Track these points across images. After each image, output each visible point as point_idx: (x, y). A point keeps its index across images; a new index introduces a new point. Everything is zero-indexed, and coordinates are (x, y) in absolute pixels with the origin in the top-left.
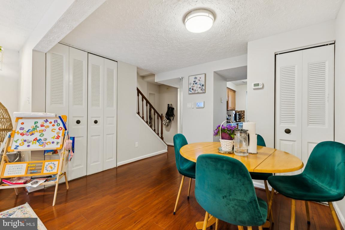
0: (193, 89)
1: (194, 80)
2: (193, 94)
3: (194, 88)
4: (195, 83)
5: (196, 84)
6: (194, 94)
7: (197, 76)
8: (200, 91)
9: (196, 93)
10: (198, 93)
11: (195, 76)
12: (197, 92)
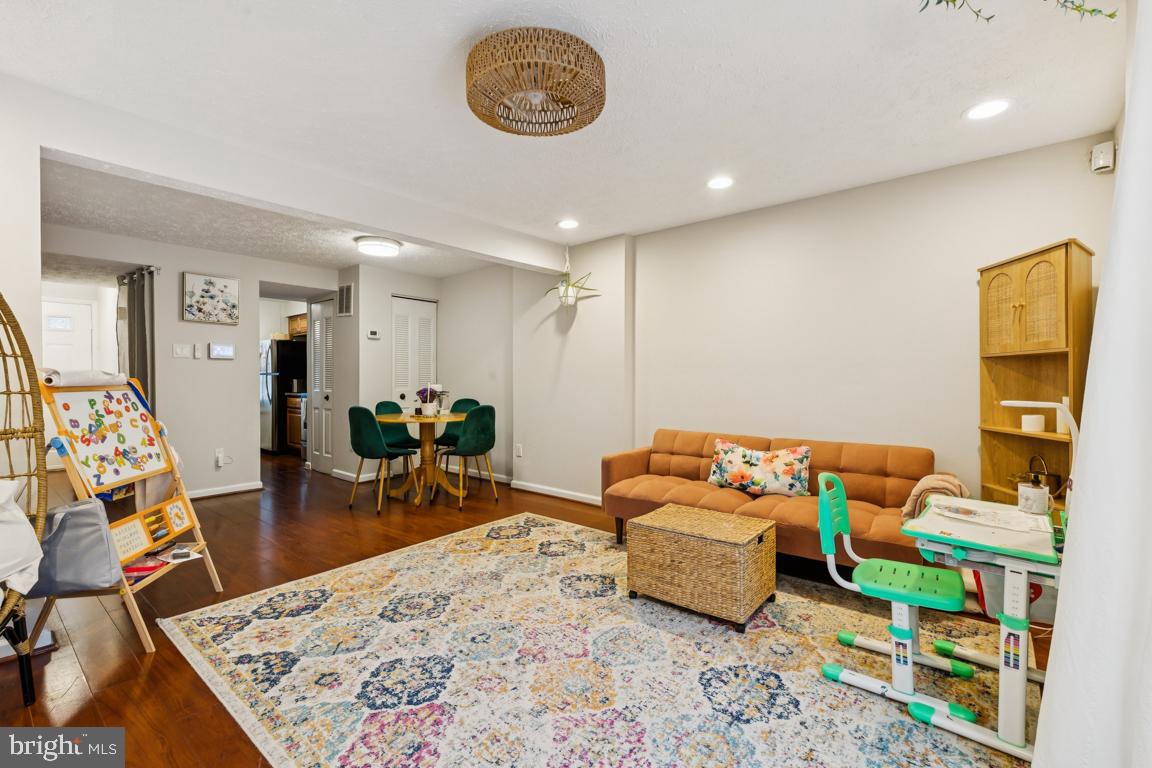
0: (200, 310)
1: (206, 287)
2: (200, 322)
3: (205, 308)
4: (208, 294)
5: (212, 297)
6: (205, 322)
7: (213, 279)
8: (223, 317)
9: (213, 323)
10: (218, 322)
11: (208, 278)
12: (213, 319)
